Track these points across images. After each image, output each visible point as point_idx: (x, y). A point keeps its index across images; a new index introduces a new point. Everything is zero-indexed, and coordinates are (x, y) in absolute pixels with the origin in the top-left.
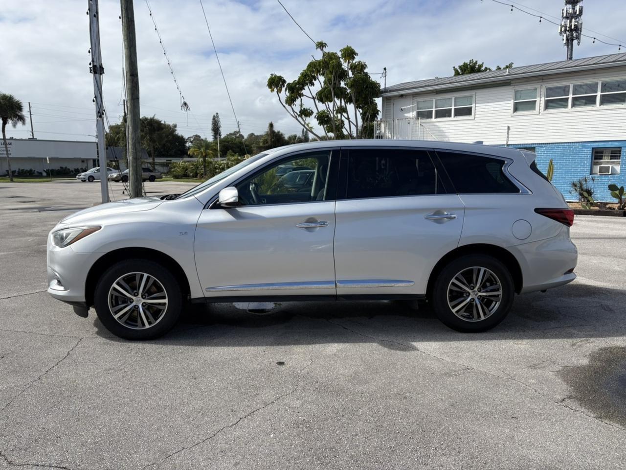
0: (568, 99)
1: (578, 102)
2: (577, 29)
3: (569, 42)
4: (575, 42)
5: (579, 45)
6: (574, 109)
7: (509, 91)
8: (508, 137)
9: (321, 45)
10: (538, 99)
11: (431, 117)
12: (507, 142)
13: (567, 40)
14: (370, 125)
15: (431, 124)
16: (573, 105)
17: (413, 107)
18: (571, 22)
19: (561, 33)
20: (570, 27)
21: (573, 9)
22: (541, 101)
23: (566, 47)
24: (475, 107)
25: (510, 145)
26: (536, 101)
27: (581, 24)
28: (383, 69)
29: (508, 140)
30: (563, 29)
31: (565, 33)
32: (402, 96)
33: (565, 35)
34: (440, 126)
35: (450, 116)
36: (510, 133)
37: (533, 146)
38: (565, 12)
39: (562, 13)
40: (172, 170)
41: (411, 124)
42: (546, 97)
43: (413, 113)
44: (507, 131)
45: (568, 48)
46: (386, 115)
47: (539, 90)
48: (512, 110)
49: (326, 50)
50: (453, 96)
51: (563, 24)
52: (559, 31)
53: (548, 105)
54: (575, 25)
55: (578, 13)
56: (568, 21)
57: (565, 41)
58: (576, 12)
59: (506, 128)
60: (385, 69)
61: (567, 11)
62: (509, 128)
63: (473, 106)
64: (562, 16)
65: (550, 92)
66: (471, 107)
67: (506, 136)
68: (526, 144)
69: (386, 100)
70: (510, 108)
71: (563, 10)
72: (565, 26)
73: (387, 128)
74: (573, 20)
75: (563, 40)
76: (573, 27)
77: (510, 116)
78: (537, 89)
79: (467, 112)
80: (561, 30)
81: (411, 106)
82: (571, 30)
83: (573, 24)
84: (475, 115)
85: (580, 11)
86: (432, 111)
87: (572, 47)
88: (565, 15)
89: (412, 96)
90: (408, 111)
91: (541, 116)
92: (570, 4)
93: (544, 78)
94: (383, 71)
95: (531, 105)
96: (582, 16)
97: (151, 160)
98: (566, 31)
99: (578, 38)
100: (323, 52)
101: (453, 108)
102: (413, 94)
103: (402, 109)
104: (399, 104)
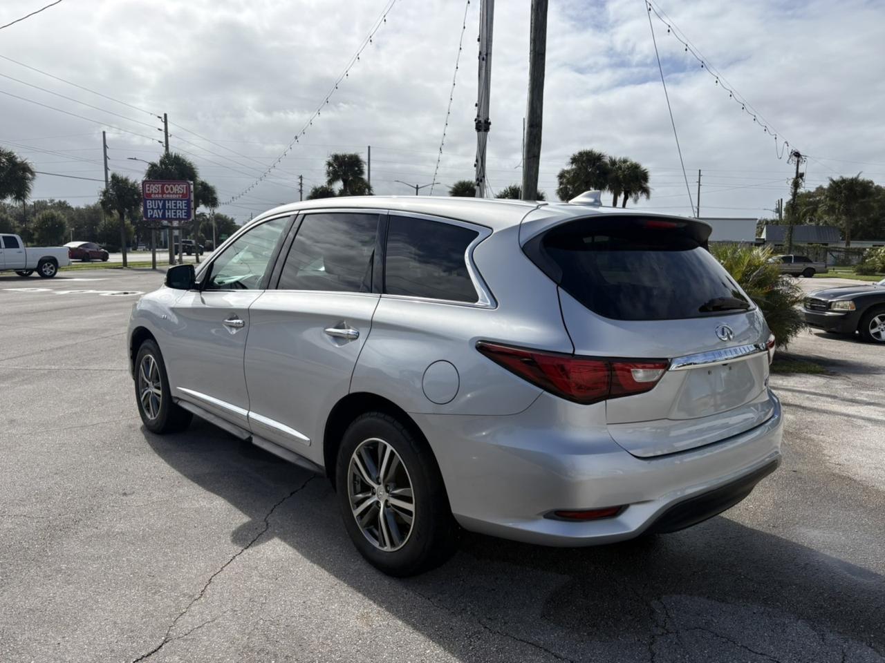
40: (867, 261)
97: (843, 245)
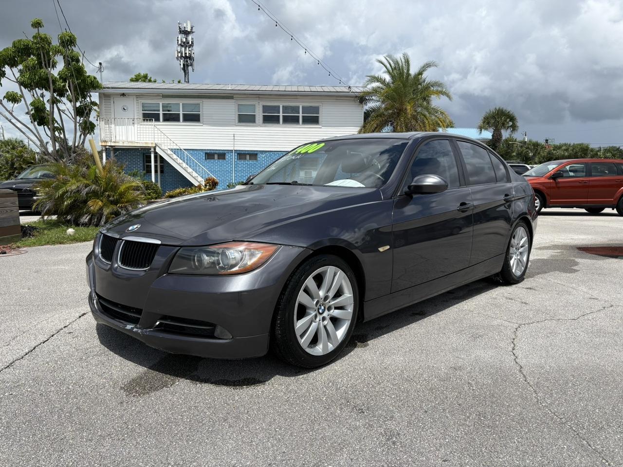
0: (279, 116)
1: (286, 120)
2: (191, 57)
3: (185, 67)
4: (190, 68)
5: (193, 71)
6: (285, 125)
7: (232, 104)
10: (257, 114)
11: (159, 120)
12: (234, 148)
13: (184, 65)
14: (88, 122)
15: (160, 127)
16: (284, 122)
18: (185, 49)
19: (177, 58)
20: (186, 54)
21: (186, 39)
23: (183, 71)
24: (203, 114)
25: (237, 150)
26: (255, 115)
27: (194, 54)
29: (234, 146)
31: (181, 59)
32: (123, 95)
33: (182, 61)
35: (179, 120)
36: (235, 141)
37: (255, 153)
38: (180, 39)
39: (178, 40)
41: (136, 124)
42: (264, 113)
43: (138, 114)
44: (233, 138)
47: (257, 105)
48: (237, 120)
50: (180, 101)
51: (179, 51)
52: (176, 56)
53: (266, 119)
54: (189, 53)
55: (190, 43)
56: (183, 49)
57: (182, 66)
58: (189, 42)
59: (233, 136)
60: (100, 64)
64: (178, 43)
65: (265, 109)
66: (200, 114)
67: (233, 143)
68: (250, 151)
69: (104, 96)
70: (235, 118)
71: (178, 38)
72: (181, 52)
73: (107, 126)
74: (187, 48)
75: (180, 64)
76: (188, 55)
77: (236, 126)
78: (255, 105)
79: (196, 118)
80: (178, 56)
81: (135, 106)
82: (186, 57)
83: (187, 52)
84: (203, 122)
85: (192, 42)
86: (159, 114)
87: (188, 72)
88: (180, 43)
89: (135, 97)
91: (260, 128)
92: (183, 34)
95: (252, 118)
98: (182, 56)
99: (191, 65)
100: (37, 32)
101: (181, 113)
102: (137, 94)
103: (124, 109)
104: (120, 103)
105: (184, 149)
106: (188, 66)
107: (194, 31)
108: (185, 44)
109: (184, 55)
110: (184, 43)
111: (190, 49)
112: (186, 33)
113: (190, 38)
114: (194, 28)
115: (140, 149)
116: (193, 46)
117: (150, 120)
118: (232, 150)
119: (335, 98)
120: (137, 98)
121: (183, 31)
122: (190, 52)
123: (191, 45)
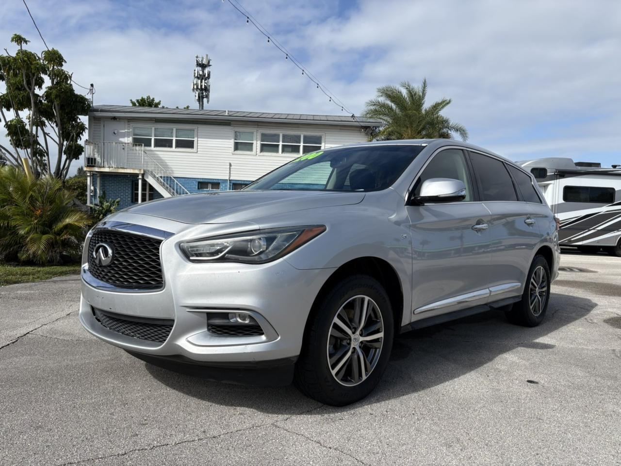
0: (278, 145)
1: (286, 149)
2: (206, 89)
3: (200, 99)
4: (205, 100)
5: (208, 103)
6: (284, 155)
7: (229, 131)
8: (230, 173)
9: (19, 39)
10: (254, 142)
11: (150, 145)
12: (229, 178)
13: (199, 97)
14: (75, 145)
15: (150, 152)
16: (283, 151)
17: (128, 132)
18: (201, 82)
19: (193, 89)
20: (201, 86)
21: (203, 72)
22: (257, 144)
23: (197, 103)
24: (198, 141)
25: (232, 180)
26: (253, 143)
27: (209, 86)
28: (90, 86)
29: (230, 176)
30: (195, 87)
31: (197, 91)
32: (114, 118)
33: (197, 93)
34: (161, 156)
35: (171, 146)
36: (231, 170)
38: (196, 72)
39: (194, 73)
41: (126, 149)
42: (262, 141)
43: (129, 139)
44: (229, 167)
45: (200, 103)
46: (94, 136)
47: (255, 133)
48: (233, 149)
49: (25, 47)
50: (174, 127)
51: (195, 83)
52: (192, 88)
53: (264, 148)
54: (205, 86)
55: (206, 76)
56: (199, 81)
57: (197, 98)
58: (205, 75)
59: (228, 164)
60: (92, 85)
61: (198, 72)
62: (230, 165)
63: (195, 139)
64: (194, 75)
65: (264, 137)
66: (194, 141)
67: (228, 172)
68: (246, 181)
69: (93, 120)
70: (231, 146)
71: (195, 70)
72: (197, 84)
73: (96, 150)
74: (203, 81)
75: (196, 96)
76: (203, 87)
77: (231, 154)
78: (253, 133)
79: (189, 144)
80: (194, 87)
81: (126, 130)
82: (202, 89)
83: (203, 84)
84: (197, 149)
85: (208, 75)
86: (151, 139)
87: (203, 104)
88: (196, 75)
89: (125, 120)
90: (124, 135)
91: (257, 157)
92: (200, 67)
93: (259, 124)
94: (89, 87)
95: (249, 147)
96: (210, 79)
98: (197, 88)
99: (207, 97)
100: (20, 48)
101: (174, 139)
102: (129, 118)
103: (114, 133)
104: (111, 126)
105: (174, 177)
106: (203, 98)
107: (210, 64)
108: (202, 77)
109: (199, 87)
110: (200, 75)
111: (206, 81)
112: (203, 66)
113: (206, 71)
114: (211, 62)
115: (129, 176)
116: (209, 79)
117: (139, 145)
118: (227, 180)
119: (339, 128)
120: (128, 122)
121: (200, 64)
122: (206, 84)
123: (207, 78)
